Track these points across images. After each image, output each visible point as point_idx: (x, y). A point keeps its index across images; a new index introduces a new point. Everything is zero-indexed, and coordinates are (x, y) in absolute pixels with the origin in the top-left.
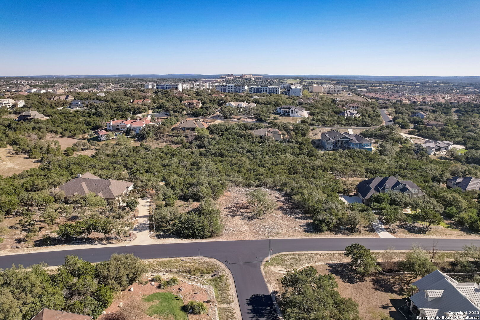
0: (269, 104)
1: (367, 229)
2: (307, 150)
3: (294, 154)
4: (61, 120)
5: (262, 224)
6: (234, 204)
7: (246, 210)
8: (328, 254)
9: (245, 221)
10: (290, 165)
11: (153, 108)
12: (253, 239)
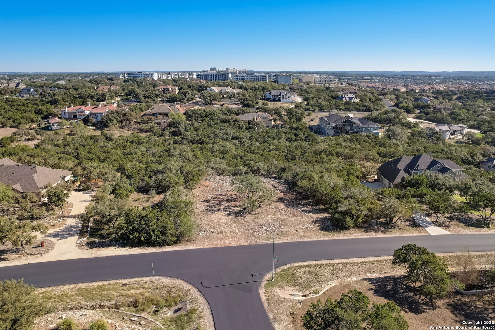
0: (257, 89)
1: (407, 223)
2: (304, 136)
3: (289, 140)
4: (5, 109)
5: (256, 221)
6: (216, 196)
7: (232, 202)
8: (364, 263)
9: (231, 217)
10: (286, 151)
11: (121, 96)
12: (245, 243)
